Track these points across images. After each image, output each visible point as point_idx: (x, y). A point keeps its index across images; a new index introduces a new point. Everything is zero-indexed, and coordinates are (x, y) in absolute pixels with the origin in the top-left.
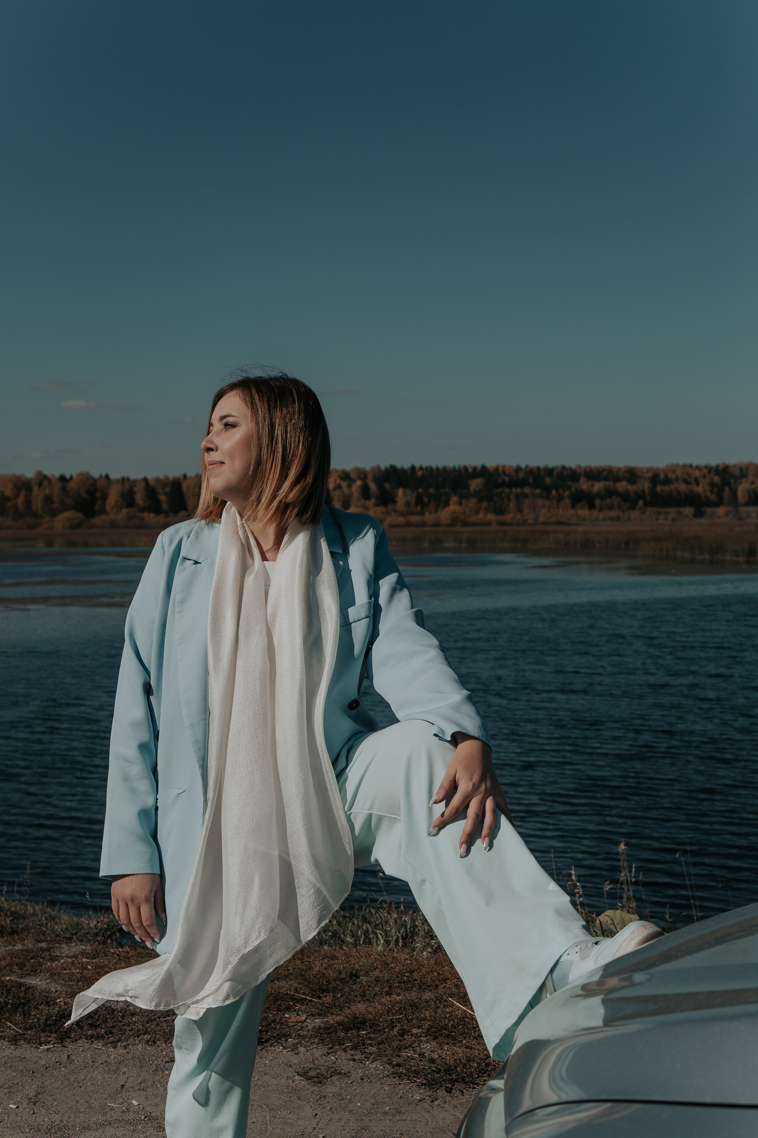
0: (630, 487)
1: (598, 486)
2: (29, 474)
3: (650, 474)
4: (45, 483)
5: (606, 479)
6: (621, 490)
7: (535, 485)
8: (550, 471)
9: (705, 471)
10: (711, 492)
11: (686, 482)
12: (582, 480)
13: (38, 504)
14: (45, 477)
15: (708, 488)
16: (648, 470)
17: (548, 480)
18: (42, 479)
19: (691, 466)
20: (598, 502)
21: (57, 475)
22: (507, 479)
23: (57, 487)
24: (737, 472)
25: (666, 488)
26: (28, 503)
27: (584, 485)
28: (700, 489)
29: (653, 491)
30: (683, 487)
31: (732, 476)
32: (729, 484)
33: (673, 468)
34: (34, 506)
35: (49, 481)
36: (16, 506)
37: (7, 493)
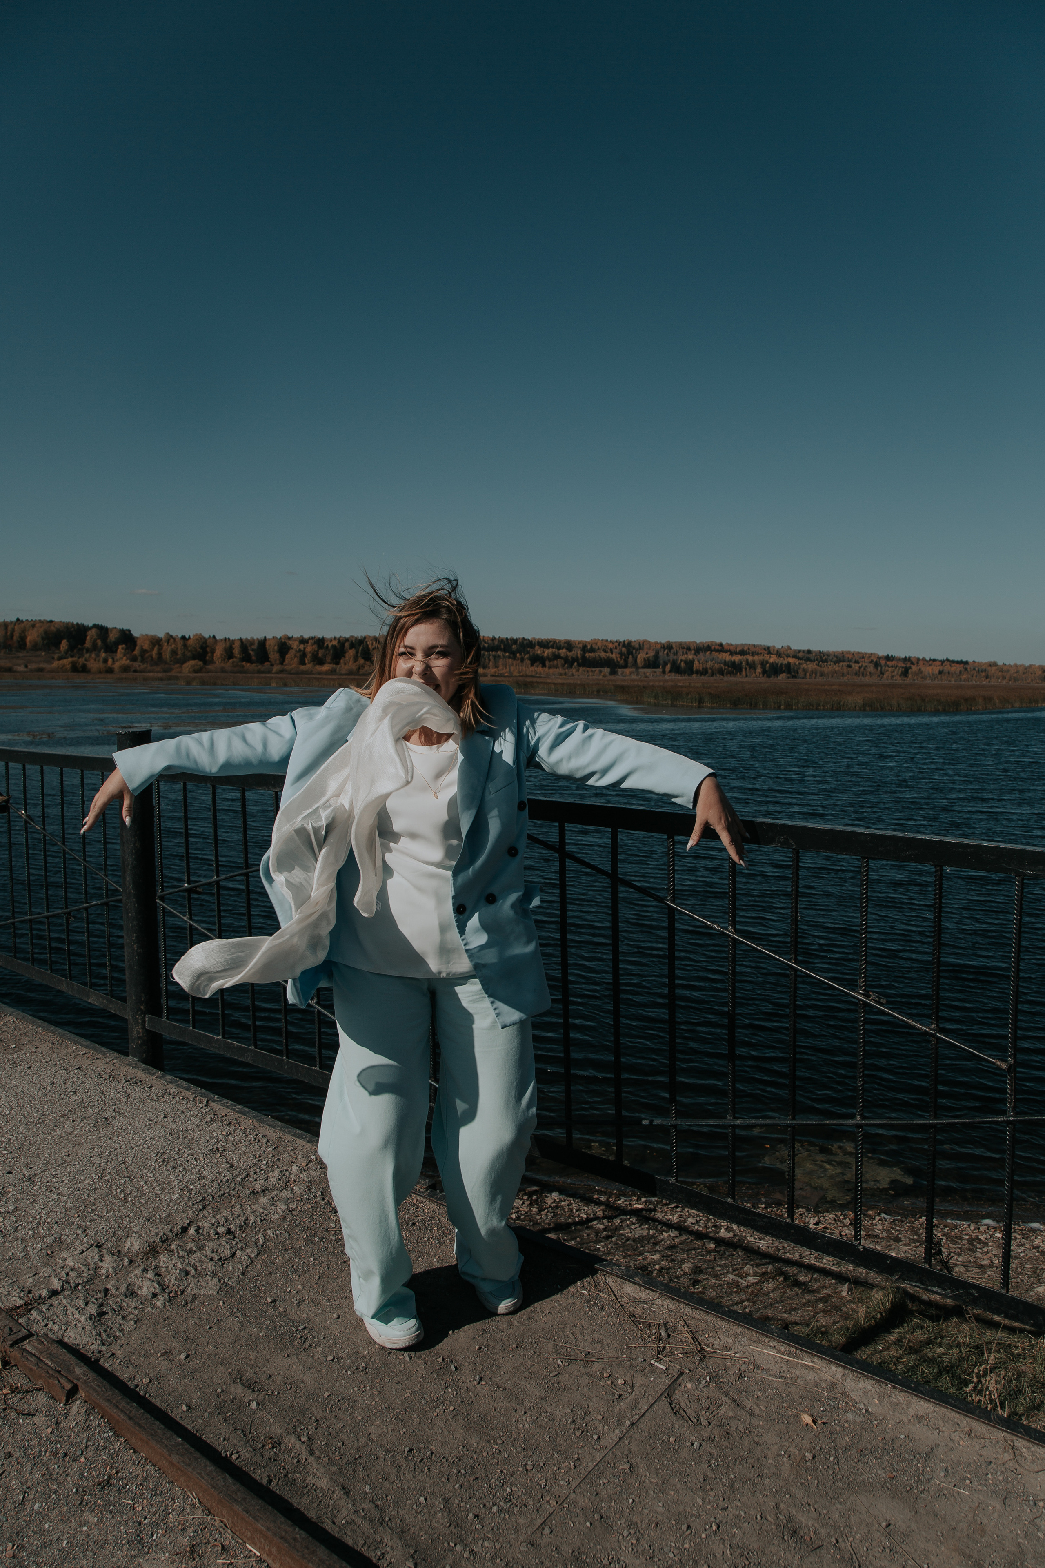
0: (568, 653)
1: (547, 652)
2: (161, 635)
3: (581, 645)
4: (172, 640)
5: (552, 647)
6: (562, 655)
7: (505, 650)
8: (515, 641)
9: (617, 644)
10: (621, 658)
11: (605, 651)
12: (537, 647)
13: (167, 655)
14: (171, 636)
15: (618, 656)
16: (579, 642)
17: (514, 647)
18: (170, 638)
19: (607, 641)
20: (547, 663)
21: (180, 636)
22: (486, 645)
23: (180, 645)
24: (637, 646)
25: (592, 655)
26: (160, 654)
27: (538, 651)
28: (614, 656)
29: (583, 657)
30: (603, 655)
31: (634, 648)
32: (632, 653)
33: (595, 642)
34: (164, 657)
35: (175, 639)
36: (151, 656)
37: (146, 647)
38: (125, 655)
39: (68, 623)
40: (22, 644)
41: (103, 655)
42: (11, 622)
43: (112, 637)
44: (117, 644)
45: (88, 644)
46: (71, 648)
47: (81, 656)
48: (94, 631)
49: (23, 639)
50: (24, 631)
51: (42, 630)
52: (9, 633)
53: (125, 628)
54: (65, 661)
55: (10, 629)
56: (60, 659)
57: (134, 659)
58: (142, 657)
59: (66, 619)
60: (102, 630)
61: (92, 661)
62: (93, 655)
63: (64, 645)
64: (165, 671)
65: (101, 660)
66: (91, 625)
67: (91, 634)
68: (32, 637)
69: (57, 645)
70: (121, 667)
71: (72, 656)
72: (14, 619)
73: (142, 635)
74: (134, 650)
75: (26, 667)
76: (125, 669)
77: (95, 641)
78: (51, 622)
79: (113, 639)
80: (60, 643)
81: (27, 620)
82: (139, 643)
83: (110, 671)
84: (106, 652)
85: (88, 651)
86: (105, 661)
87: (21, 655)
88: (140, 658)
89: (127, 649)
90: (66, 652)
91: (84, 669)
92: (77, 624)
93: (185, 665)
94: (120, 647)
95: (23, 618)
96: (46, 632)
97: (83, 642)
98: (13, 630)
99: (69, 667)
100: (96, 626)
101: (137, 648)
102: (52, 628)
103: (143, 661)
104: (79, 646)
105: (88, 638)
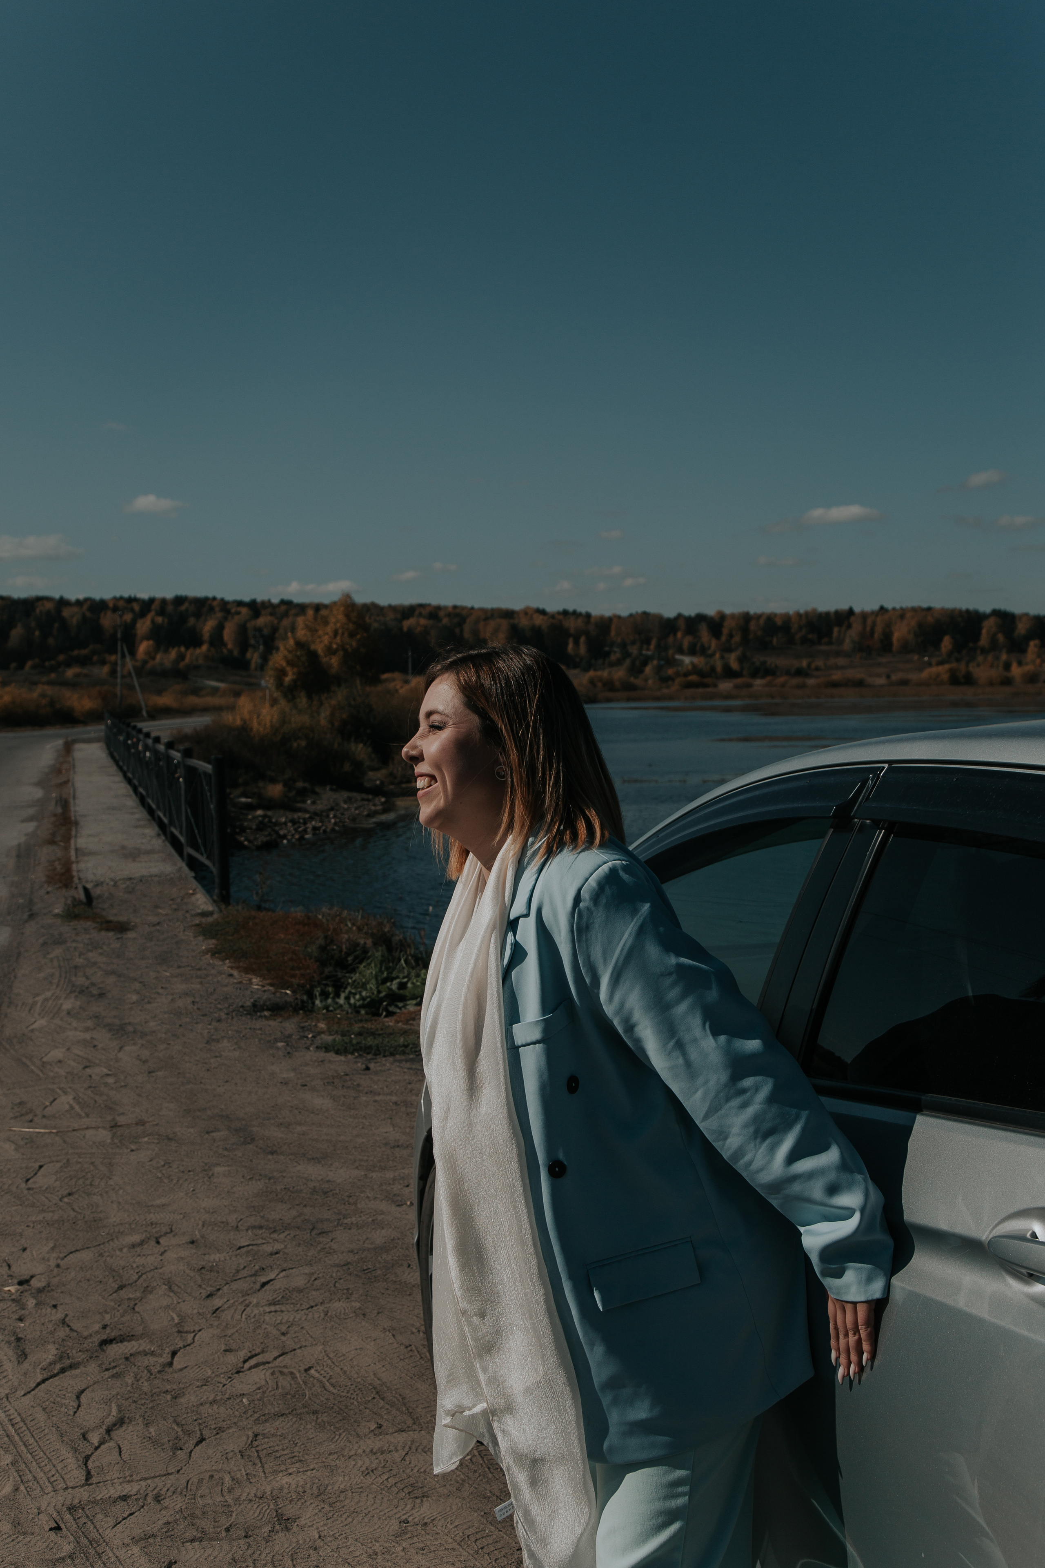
39: (953, 611)
40: (886, 645)
41: (1004, 657)
42: (873, 613)
43: (1022, 628)
44: (1027, 638)
45: (984, 641)
46: (958, 648)
47: (971, 659)
48: (993, 620)
49: (887, 636)
50: (888, 625)
51: (913, 623)
52: (868, 629)
54: (943, 668)
55: (869, 622)
56: (937, 664)
60: (1006, 619)
61: (985, 667)
62: (990, 658)
63: (947, 643)
65: (1001, 665)
66: (988, 611)
67: (988, 626)
68: (900, 633)
69: (937, 644)
71: (958, 660)
72: (876, 607)
75: (888, 677)
77: (995, 635)
78: (929, 609)
79: (1023, 632)
80: (940, 640)
81: (894, 609)
83: (1007, 681)
84: (1009, 651)
85: (984, 651)
86: (1007, 666)
87: (883, 660)
90: (948, 654)
91: (969, 680)
92: (968, 611)
94: (1032, 643)
95: (889, 606)
96: (920, 625)
97: (977, 636)
98: (874, 624)
99: (945, 677)
100: (996, 613)
102: (930, 619)
104: (971, 645)
105: (984, 631)
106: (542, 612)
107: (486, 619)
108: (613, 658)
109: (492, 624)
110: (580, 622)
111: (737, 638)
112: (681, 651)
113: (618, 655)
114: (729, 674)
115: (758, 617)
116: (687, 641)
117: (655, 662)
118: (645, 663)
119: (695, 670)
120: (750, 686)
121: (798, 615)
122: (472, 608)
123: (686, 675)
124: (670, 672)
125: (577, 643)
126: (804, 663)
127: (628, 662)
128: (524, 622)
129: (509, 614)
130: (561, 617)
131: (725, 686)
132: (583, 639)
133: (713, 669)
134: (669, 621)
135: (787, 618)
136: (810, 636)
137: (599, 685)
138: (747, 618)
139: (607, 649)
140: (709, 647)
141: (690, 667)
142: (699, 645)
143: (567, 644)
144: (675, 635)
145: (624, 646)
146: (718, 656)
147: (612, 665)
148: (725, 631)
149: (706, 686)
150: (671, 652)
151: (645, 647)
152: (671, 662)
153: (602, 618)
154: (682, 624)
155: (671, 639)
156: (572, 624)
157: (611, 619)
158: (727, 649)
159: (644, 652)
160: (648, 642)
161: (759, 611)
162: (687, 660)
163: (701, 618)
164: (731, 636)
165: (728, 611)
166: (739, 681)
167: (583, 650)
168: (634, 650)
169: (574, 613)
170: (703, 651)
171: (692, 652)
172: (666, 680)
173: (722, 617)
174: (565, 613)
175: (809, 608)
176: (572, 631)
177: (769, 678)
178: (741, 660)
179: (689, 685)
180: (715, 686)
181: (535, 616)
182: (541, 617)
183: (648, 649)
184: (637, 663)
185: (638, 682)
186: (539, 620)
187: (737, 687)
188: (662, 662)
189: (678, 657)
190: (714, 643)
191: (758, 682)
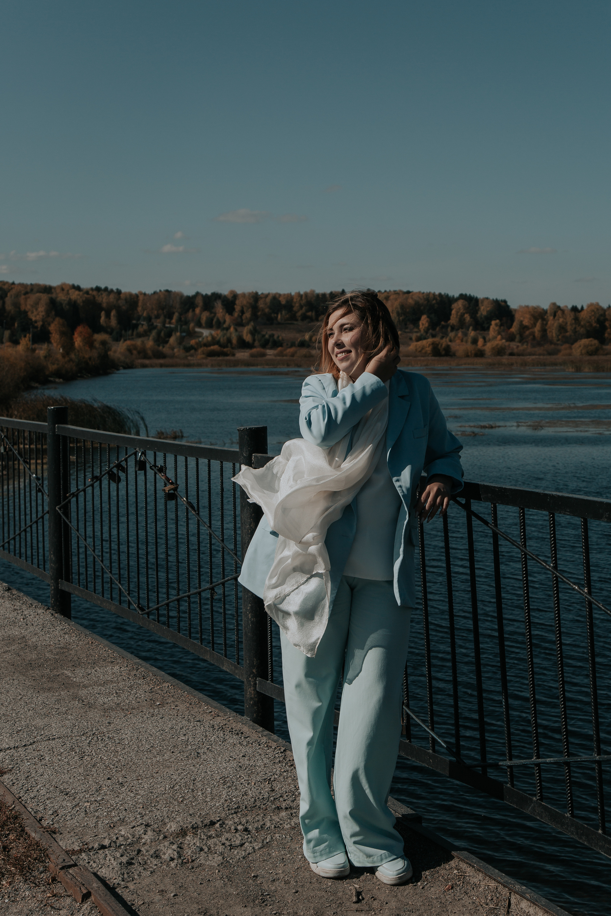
2: (545, 306)
4: (559, 313)
13: (553, 333)
14: (559, 307)
18: (556, 310)
21: (570, 307)
23: (570, 318)
26: (544, 331)
34: (549, 334)
35: (563, 311)
36: (533, 334)
37: (526, 322)
38: (499, 333)
39: (429, 294)
41: (472, 333)
43: (484, 310)
44: (489, 319)
45: (453, 320)
46: (433, 325)
47: (445, 335)
48: (460, 303)
53: (500, 298)
54: (424, 342)
56: (419, 339)
57: (511, 338)
58: (521, 335)
59: (426, 290)
60: (471, 302)
61: (458, 341)
62: (460, 334)
63: (424, 322)
64: (550, 354)
65: (470, 340)
66: (456, 295)
67: (458, 307)
69: (416, 321)
70: (493, 349)
71: (433, 336)
73: (521, 307)
74: (510, 326)
76: (499, 352)
77: (462, 315)
78: (408, 292)
79: (485, 313)
80: (419, 319)
82: (518, 317)
83: (480, 354)
84: (475, 329)
85: (453, 328)
86: (475, 341)
88: (518, 337)
89: (501, 325)
90: (426, 331)
91: (448, 352)
92: (440, 294)
93: (576, 345)
94: (493, 323)
96: (402, 306)
97: (447, 316)
99: (429, 349)
100: (462, 297)
101: (516, 324)
102: (410, 301)
103: (522, 340)
104: (443, 323)
105: (453, 312)
106: (78, 288)
107: (26, 293)
108: (141, 329)
109: (33, 297)
110: (112, 296)
111: (248, 315)
112: (199, 325)
113: (145, 327)
114: (243, 345)
115: (267, 296)
116: (205, 316)
117: (178, 334)
118: (169, 335)
119: (214, 341)
120: (264, 355)
121: (300, 295)
122: (13, 283)
123: (206, 345)
124: (193, 342)
125: (108, 316)
126: (307, 337)
127: (154, 333)
128: (61, 297)
129: (47, 290)
130: (95, 293)
131: (242, 355)
132: (113, 313)
133: (229, 341)
134: (188, 297)
135: (290, 299)
136: (309, 314)
137: (135, 352)
138: (256, 297)
139: (134, 322)
140: (225, 322)
141: (210, 339)
142: (215, 320)
143: (100, 317)
144: (194, 311)
145: (149, 319)
146: (232, 329)
147: (139, 336)
148: (238, 308)
149: (226, 354)
150: (192, 325)
151: (168, 320)
152: (192, 334)
153: (131, 295)
154: (199, 301)
155: (190, 314)
156: (104, 300)
157: (137, 296)
158: (239, 324)
159: (167, 325)
160: (170, 316)
161: (266, 292)
162: (206, 333)
163: (216, 296)
164: (242, 312)
165: (239, 291)
166: (254, 350)
167: (113, 322)
168: (158, 323)
169: (106, 289)
170: (219, 325)
171: (209, 325)
172: (188, 349)
173: (235, 296)
174: (98, 289)
175: (308, 290)
176: (104, 305)
177: (279, 349)
178: (253, 332)
179: (211, 354)
180: (234, 355)
181: (71, 291)
182: (77, 292)
183: (170, 323)
184: (162, 334)
185: (166, 350)
186: (74, 295)
187: (252, 356)
188: (184, 334)
189: (197, 330)
190: (228, 318)
191: (270, 352)
